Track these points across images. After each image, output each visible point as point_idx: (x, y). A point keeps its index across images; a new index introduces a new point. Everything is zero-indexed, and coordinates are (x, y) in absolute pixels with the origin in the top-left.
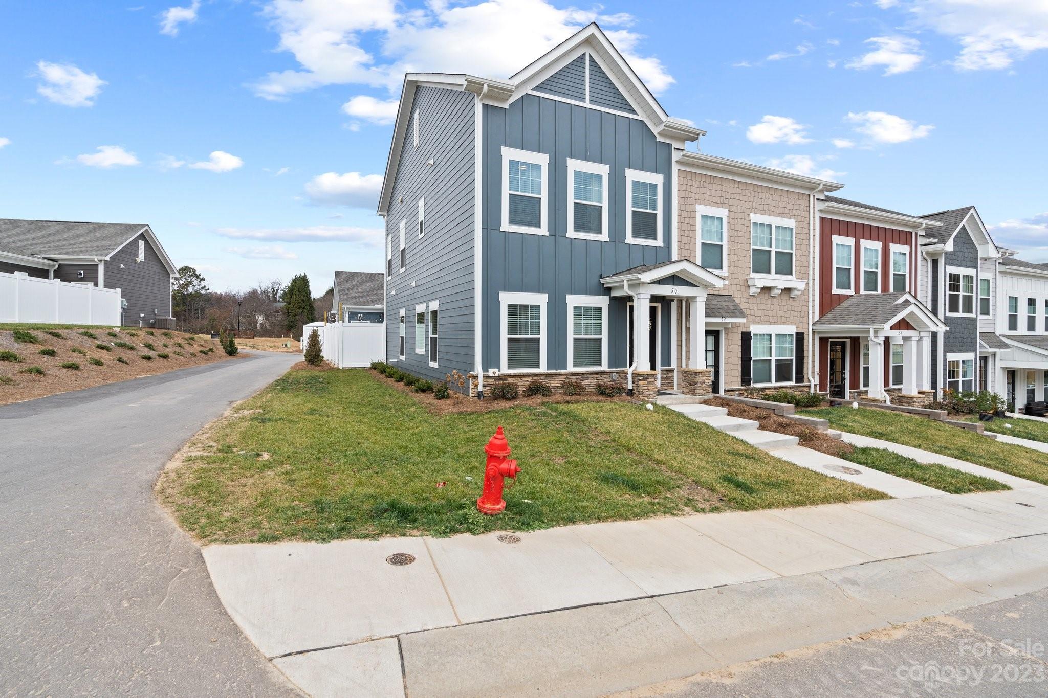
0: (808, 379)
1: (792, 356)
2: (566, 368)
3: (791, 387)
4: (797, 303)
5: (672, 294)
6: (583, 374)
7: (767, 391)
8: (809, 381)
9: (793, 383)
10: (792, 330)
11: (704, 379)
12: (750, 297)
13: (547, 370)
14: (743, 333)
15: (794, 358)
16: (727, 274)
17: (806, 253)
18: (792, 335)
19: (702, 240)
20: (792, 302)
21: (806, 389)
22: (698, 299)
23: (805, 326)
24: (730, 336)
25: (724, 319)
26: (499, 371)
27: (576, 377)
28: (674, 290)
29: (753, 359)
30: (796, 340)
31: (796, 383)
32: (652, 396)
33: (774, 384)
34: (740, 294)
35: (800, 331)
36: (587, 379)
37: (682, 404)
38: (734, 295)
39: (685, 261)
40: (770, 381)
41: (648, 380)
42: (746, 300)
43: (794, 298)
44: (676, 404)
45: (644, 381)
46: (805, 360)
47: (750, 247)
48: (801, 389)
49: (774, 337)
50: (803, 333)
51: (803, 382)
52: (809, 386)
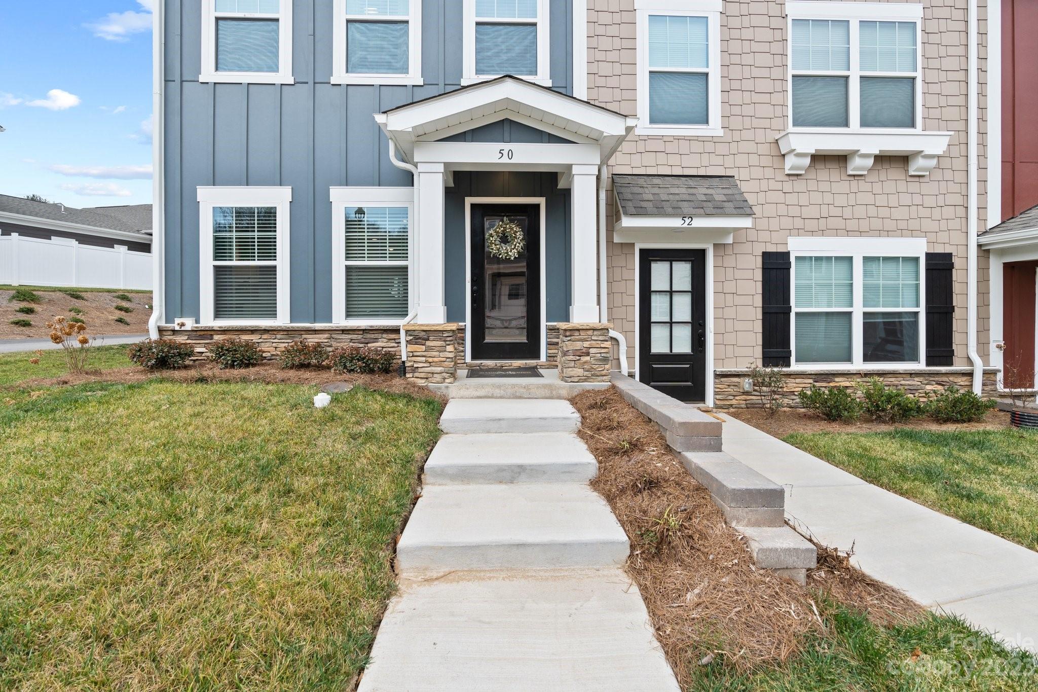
0: (968, 358)
1: (918, 305)
2: (329, 319)
3: (912, 374)
4: (927, 188)
5: (501, 161)
6: (365, 331)
7: (837, 379)
8: (970, 362)
9: (921, 365)
10: (918, 248)
11: (586, 344)
12: (787, 178)
13: (291, 322)
14: (766, 256)
15: (922, 310)
16: (721, 133)
17: (961, 76)
18: (916, 260)
19: (650, 66)
20: (914, 186)
21: (962, 381)
22: (575, 170)
23: (958, 238)
24: (729, 261)
25: (688, 221)
26: (197, 321)
27: (350, 336)
28: (505, 153)
29: (794, 310)
30: (927, 270)
31: (928, 364)
32: (438, 378)
33: (858, 364)
34: (757, 173)
35: (939, 249)
36: (376, 340)
37: (520, 398)
38: (742, 174)
39: (509, 80)
40: (849, 359)
41: (428, 343)
42: (778, 186)
43: (919, 176)
44: (501, 397)
45: (416, 343)
46: (957, 314)
47: (785, 73)
48: (945, 379)
49: (858, 266)
50: (950, 255)
51: (951, 364)
52: (970, 374)
